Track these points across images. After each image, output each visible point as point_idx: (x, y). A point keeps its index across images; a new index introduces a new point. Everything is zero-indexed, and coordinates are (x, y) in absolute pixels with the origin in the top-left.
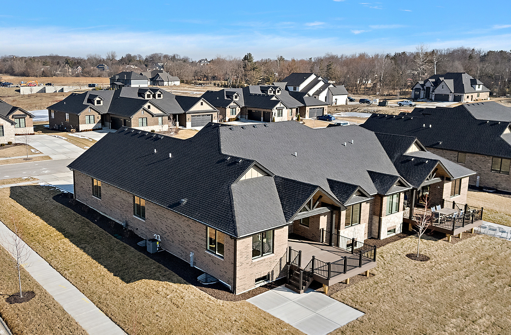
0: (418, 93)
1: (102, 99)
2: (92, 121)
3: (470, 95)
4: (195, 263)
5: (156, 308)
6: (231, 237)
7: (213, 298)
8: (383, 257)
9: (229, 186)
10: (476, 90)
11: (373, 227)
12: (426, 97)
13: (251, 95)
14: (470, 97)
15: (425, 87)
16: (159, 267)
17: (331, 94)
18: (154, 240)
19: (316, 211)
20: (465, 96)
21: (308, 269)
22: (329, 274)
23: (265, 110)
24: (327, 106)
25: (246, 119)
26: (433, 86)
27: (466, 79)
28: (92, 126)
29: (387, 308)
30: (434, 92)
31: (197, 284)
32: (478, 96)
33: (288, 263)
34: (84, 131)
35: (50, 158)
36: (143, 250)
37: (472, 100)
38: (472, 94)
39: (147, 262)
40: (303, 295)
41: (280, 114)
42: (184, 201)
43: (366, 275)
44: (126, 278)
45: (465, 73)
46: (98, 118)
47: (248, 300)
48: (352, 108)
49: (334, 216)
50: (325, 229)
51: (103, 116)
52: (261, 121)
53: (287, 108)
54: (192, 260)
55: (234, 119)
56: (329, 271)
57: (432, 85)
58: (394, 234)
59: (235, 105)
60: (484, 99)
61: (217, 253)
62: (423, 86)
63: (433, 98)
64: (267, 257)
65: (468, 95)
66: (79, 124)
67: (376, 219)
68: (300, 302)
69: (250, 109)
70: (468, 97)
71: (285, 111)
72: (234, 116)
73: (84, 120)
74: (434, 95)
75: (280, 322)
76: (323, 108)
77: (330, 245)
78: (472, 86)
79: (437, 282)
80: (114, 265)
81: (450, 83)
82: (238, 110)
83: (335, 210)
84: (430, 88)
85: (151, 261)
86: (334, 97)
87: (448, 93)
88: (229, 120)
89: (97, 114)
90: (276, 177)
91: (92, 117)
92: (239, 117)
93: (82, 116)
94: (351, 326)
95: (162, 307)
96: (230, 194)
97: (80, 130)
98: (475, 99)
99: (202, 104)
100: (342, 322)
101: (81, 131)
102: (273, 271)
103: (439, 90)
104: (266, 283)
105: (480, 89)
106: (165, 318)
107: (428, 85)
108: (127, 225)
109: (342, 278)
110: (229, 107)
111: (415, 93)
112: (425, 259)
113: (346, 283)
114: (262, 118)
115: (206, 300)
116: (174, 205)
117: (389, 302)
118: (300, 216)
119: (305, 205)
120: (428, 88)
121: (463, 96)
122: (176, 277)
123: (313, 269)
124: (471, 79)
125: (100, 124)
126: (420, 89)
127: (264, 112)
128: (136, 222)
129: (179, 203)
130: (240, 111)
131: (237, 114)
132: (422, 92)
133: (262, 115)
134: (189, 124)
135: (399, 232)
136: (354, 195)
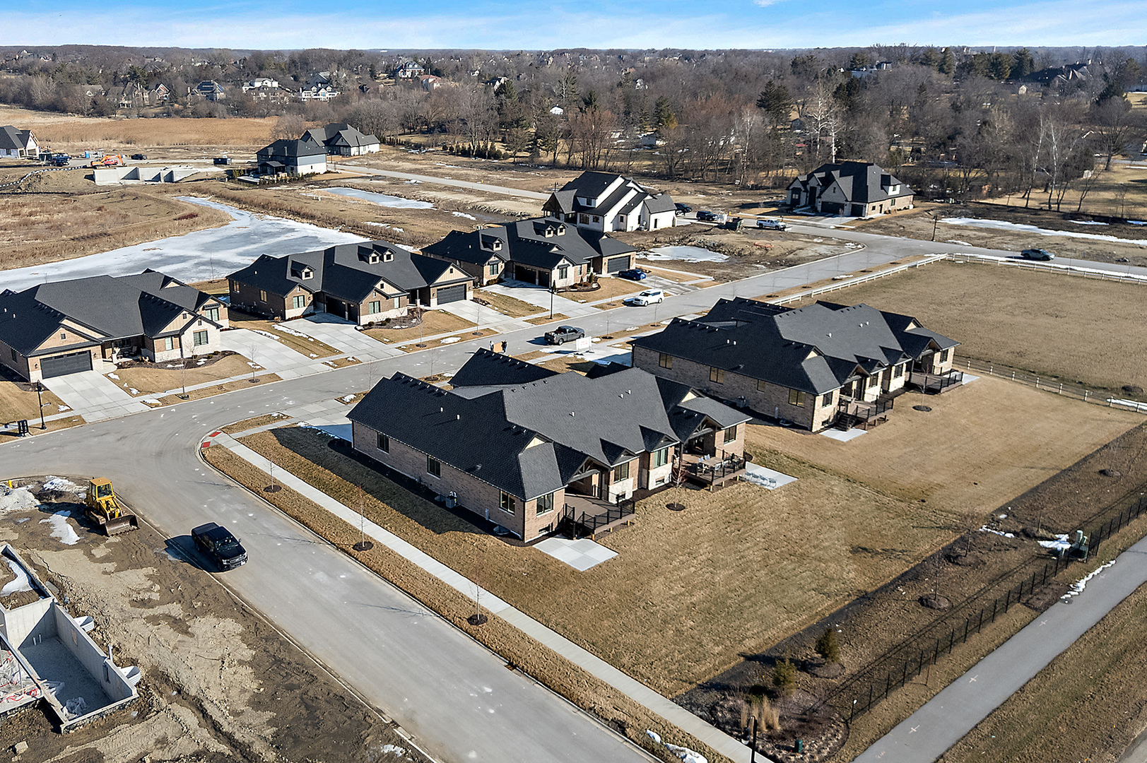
0: (797, 195)
1: (311, 271)
2: (301, 304)
3: (877, 204)
4: (489, 518)
5: (467, 553)
6: (521, 501)
7: (508, 545)
8: (645, 507)
9: (517, 455)
10: (889, 194)
11: (643, 479)
12: (810, 203)
13: (520, 240)
14: (878, 208)
15: (808, 187)
16: (460, 521)
17: (647, 211)
18: (452, 498)
19: (587, 474)
20: (869, 207)
21: (580, 522)
22: (595, 526)
23: (542, 270)
25: (513, 278)
26: (821, 187)
27: (874, 174)
28: (300, 311)
29: (636, 549)
30: (821, 198)
31: (495, 534)
32: (893, 203)
33: (564, 517)
34: (292, 319)
35: (280, 378)
36: (442, 504)
37: (881, 212)
38: (881, 203)
39: (449, 517)
40: (575, 541)
41: (563, 275)
42: (479, 467)
43: (627, 524)
44: (437, 529)
45: (872, 164)
46: (309, 298)
47: (533, 546)
48: (681, 237)
49: (604, 475)
50: (597, 485)
51: (316, 296)
52: (535, 283)
53: (573, 266)
54: (487, 515)
55: (494, 280)
56: (595, 522)
57: (819, 185)
58: (663, 484)
59: (497, 259)
60: (902, 208)
61: (509, 510)
62: (804, 183)
63: (819, 209)
64: (548, 513)
65: (874, 204)
66: (285, 309)
67: (645, 471)
68: (573, 547)
69: (518, 264)
70: (874, 208)
71: (571, 270)
72: (495, 276)
73: (291, 303)
74: (821, 204)
75: (557, 561)
77: (601, 499)
78: (882, 188)
79: (682, 529)
80: (423, 520)
81: (845, 184)
82: (501, 266)
83: (604, 471)
84: (816, 188)
85: (452, 515)
86: (653, 217)
87: (842, 201)
88: (488, 284)
89: (307, 294)
90: (555, 443)
91: (301, 299)
92: (503, 277)
93: (290, 298)
94: (607, 563)
95: (472, 552)
96: (518, 462)
97: (287, 318)
98: (886, 209)
99: (451, 271)
100: (601, 560)
101: (289, 320)
102: (552, 524)
103: (829, 196)
104: (547, 532)
105: (897, 192)
106: (475, 559)
107: (813, 183)
108: (420, 480)
109: (606, 527)
110: (488, 264)
111: (792, 196)
112: (681, 508)
113: (610, 531)
114: (537, 280)
115: (503, 546)
116: (471, 470)
117: (638, 545)
118: (575, 478)
119: (578, 470)
120: (813, 189)
121: (865, 206)
122: (477, 529)
123: (583, 521)
124: (882, 175)
125: (312, 307)
126: (800, 189)
127: (539, 272)
128: (430, 479)
129: (475, 468)
130: (503, 267)
131: (499, 273)
132: (804, 195)
133: (537, 276)
134: (434, 301)
135: (668, 482)
136: (622, 456)
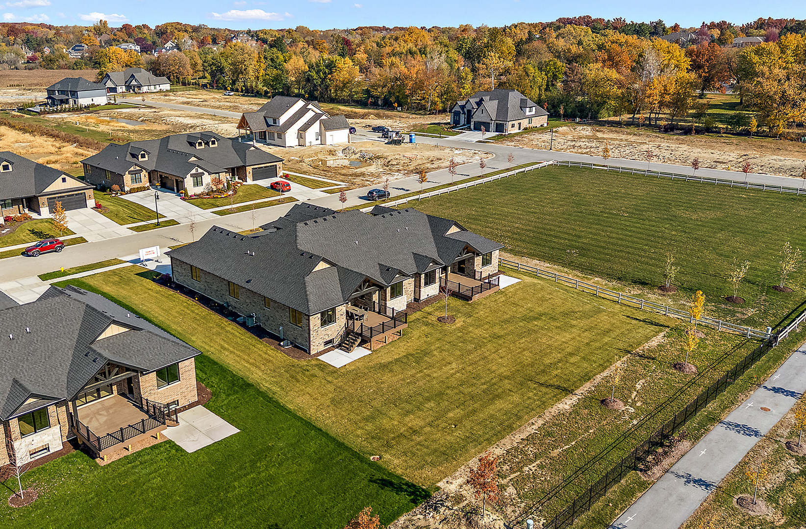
0: (458, 117)
3: (516, 123)
10: (526, 115)
14: (517, 126)
15: (465, 110)
20: (509, 125)
24: (281, 162)
30: (474, 118)
32: (530, 122)
38: (520, 121)
41: (198, 183)
49: (382, 293)
53: (209, 173)
56: (372, 333)
63: (473, 126)
64: (331, 327)
70: (513, 126)
71: (207, 179)
74: (474, 122)
76: (276, 165)
77: (380, 312)
78: (521, 110)
83: (382, 289)
87: (489, 120)
99: (64, 180)
105: (533, 113)
121: (506, 124)
132: (462, 117)
134: (44, 210)
